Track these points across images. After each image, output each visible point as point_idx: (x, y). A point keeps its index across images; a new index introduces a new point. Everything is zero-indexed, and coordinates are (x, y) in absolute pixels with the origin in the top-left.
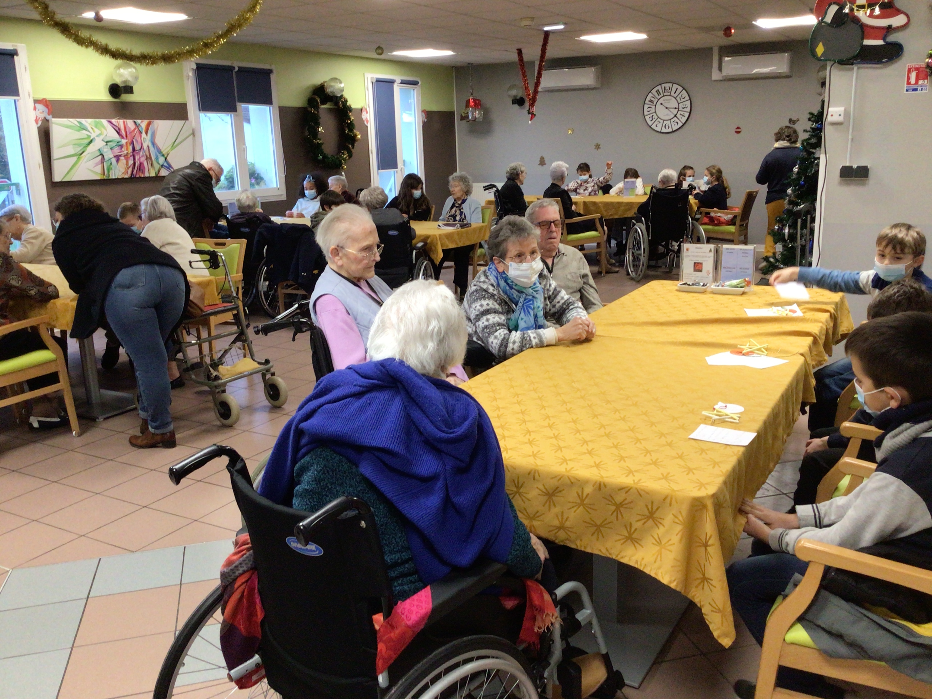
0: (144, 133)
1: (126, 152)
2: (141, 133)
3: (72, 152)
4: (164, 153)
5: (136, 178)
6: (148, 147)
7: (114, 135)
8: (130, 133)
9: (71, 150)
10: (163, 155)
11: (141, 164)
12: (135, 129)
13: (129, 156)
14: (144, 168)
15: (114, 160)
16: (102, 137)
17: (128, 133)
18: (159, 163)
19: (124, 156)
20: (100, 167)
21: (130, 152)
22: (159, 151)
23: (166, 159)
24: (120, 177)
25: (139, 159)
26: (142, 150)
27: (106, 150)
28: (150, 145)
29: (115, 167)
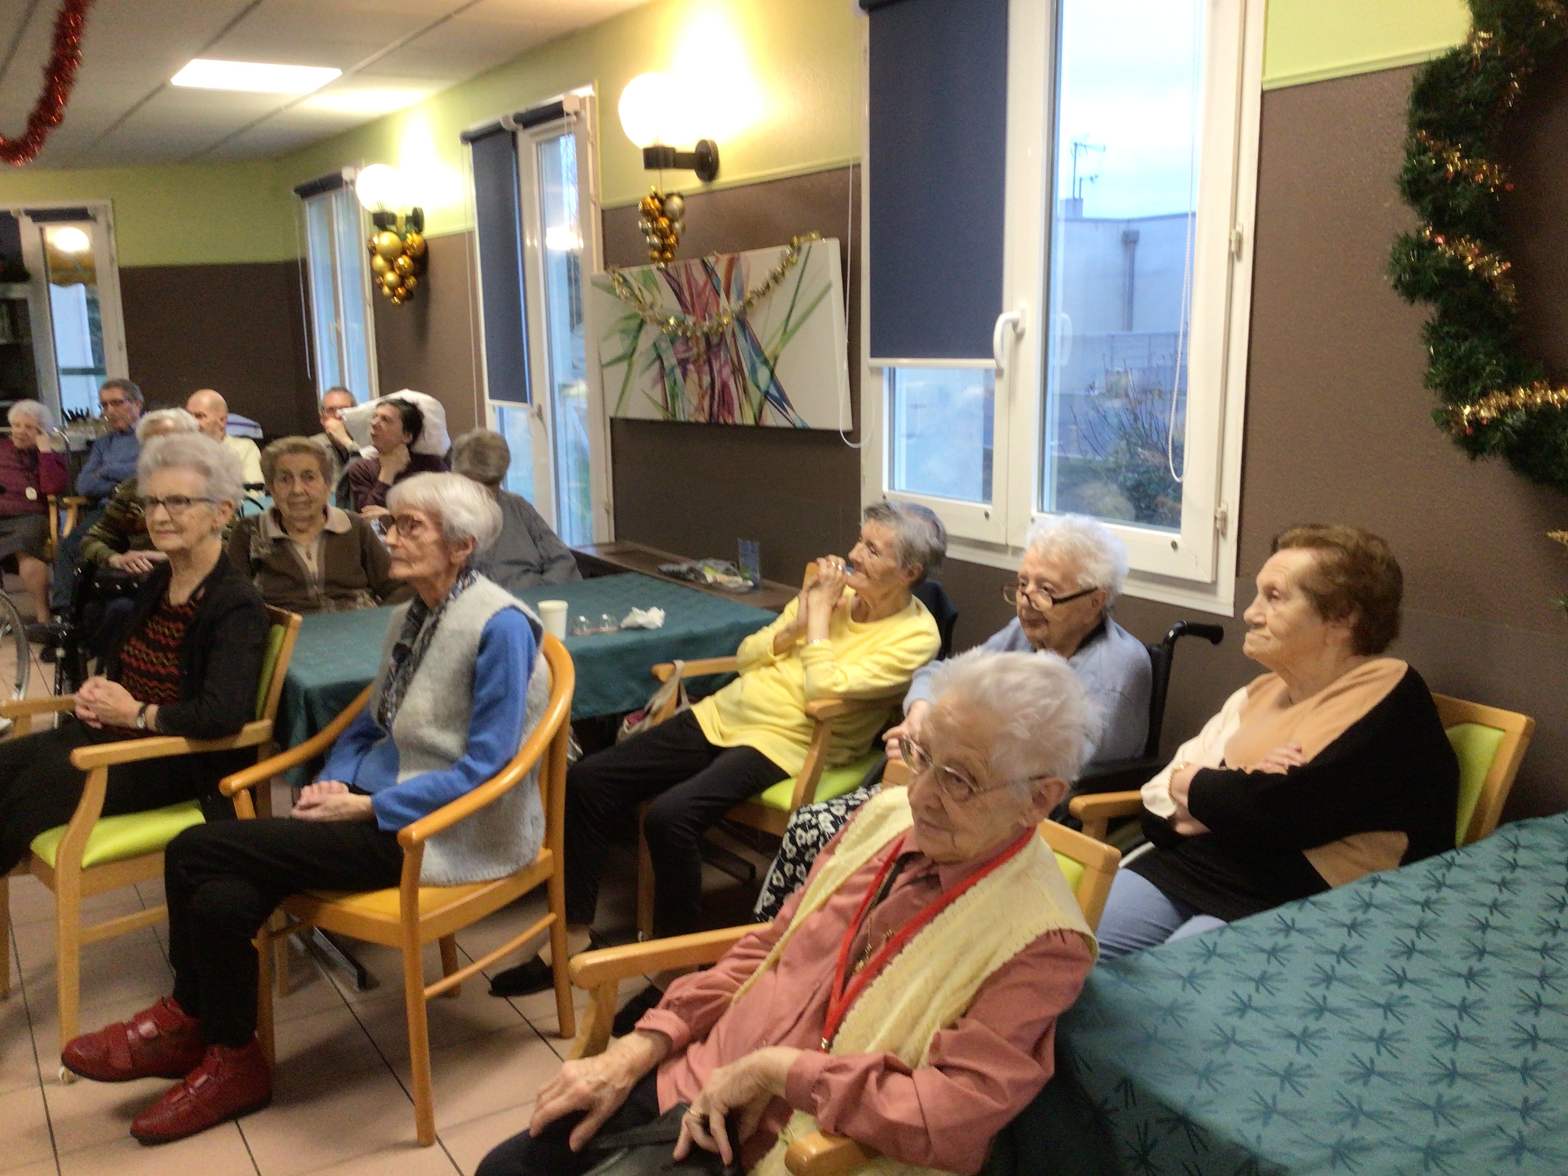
0: (723, 294)
1: (695, 350)
2: (717, 294)
4: (768, 353)
5: (718, 424)
6: (734, 335)
7: (672, 304)
8: (699, 296)
9: (618, 345)
10: (766, 362)
11: (725, 386)
12: (706, 284)
13: (702, 361)
14: (732, 400)
15: (678, 372)
17: (695, 296)
18: (758, 387)
19: (693, 363)
20: (659, 387)
21: (702, 351)
22: (757, 348)
23: (772, 373)
24: (692, 420)
25: (720, 372)
26: (723, 345)
27: (664, 345)
28: (737, 330)
29: (683, 394)
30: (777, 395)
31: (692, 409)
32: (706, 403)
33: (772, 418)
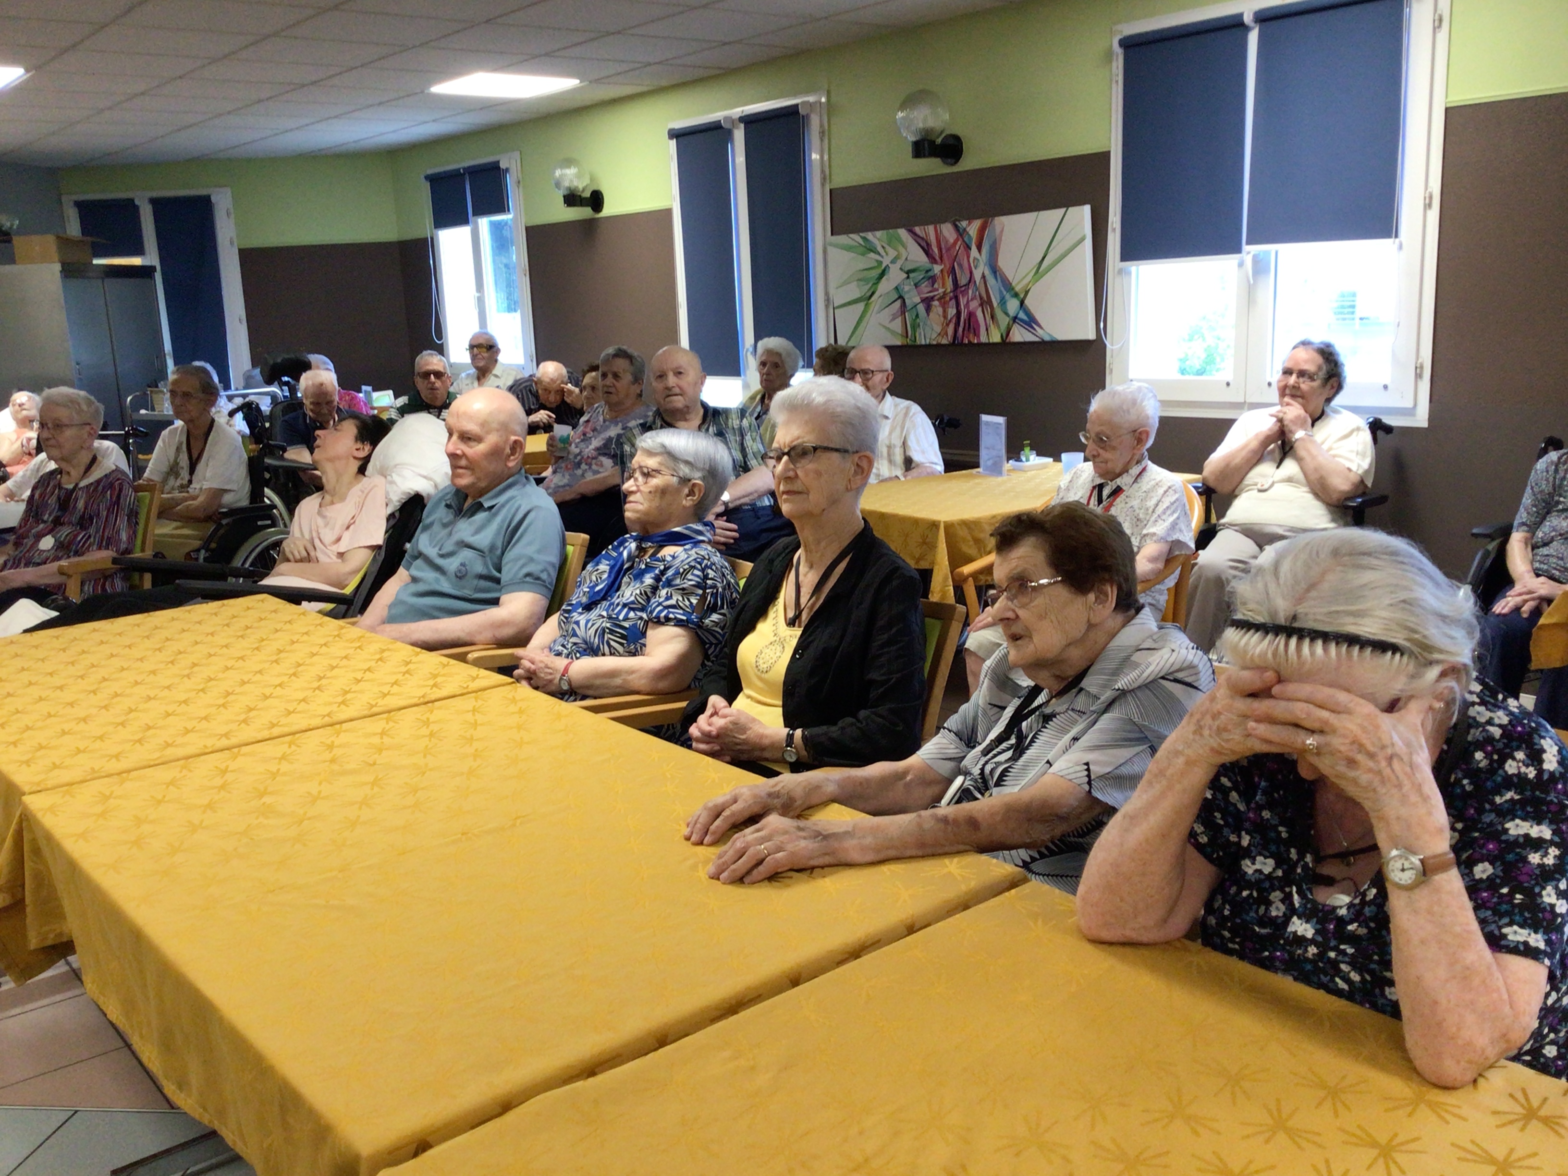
0: (974, 248)
1: (941, 290)
2: (968, 248)
3: (857, 294)
4: (1017, 289)
5: (962, 344)
6: (984, 277)
7: (918, 257)
8: (948, 250)
9: (854, 291)
10: (1016, 295)
11: (971, 315)
12: (956, 241)
13: (948, 298)
14: (979, 325)
15: (921, 308)
16: (899, 263)
17: (944, 251)
18: (1007, 314)
19: (938, 300)
20: (899, 321)
21: (949, 290)
22: (1007, 285)
23: (1022, 303)
24: (935, 343)
25: (967, 305)
26: (972, 285)
27: (908, 288)
28: (987, 273)
29: (925, 324)
30: (1025, 318)
31: (934, 335)
32: (950, 330)
33: (1019, 335)
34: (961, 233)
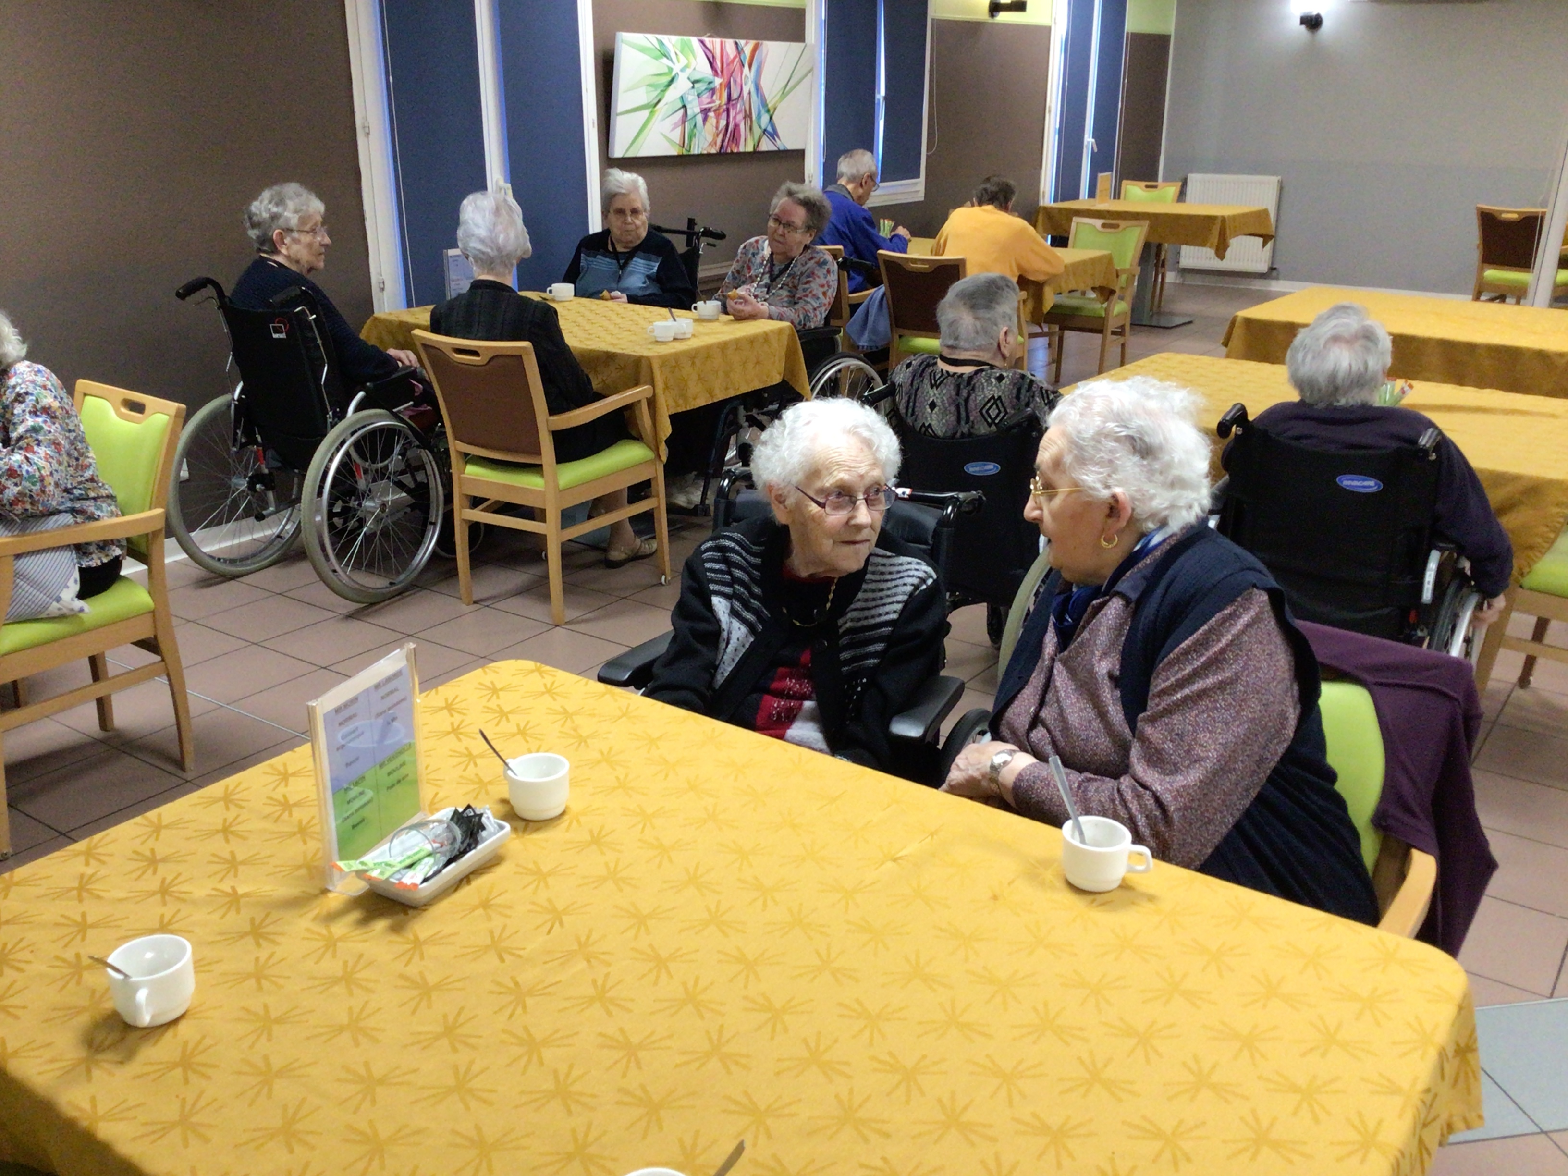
0: (746, 66)
1: (718, 102)
2: (743, 65)
3: (644, 101)
4: (770, 106)
5: (727, 154)
6: (750, 93)
7: (705, 70)
8: (728, 65)
9: (643, 97)
10: (768, 111)
11: (736, 126)
12: (735, 58)
13: (721, 110)
14: (740, 136)
15: (700, 118)
16: (688, 71)
17: (725, 65)
18: (760, 126)
19: (715, 111)
20: (679, 130)
21: (723, 103)
22: (764, 103)
23: (771, 118)
24: (705, 152)
25: (735, 117)
26: (740, 99)
27: (691, 98)
28: (753, 90)
29: (700, 133)
31: (707, 144)
32: (719, 140)
33: (766, 145)
34: (739, 50)
